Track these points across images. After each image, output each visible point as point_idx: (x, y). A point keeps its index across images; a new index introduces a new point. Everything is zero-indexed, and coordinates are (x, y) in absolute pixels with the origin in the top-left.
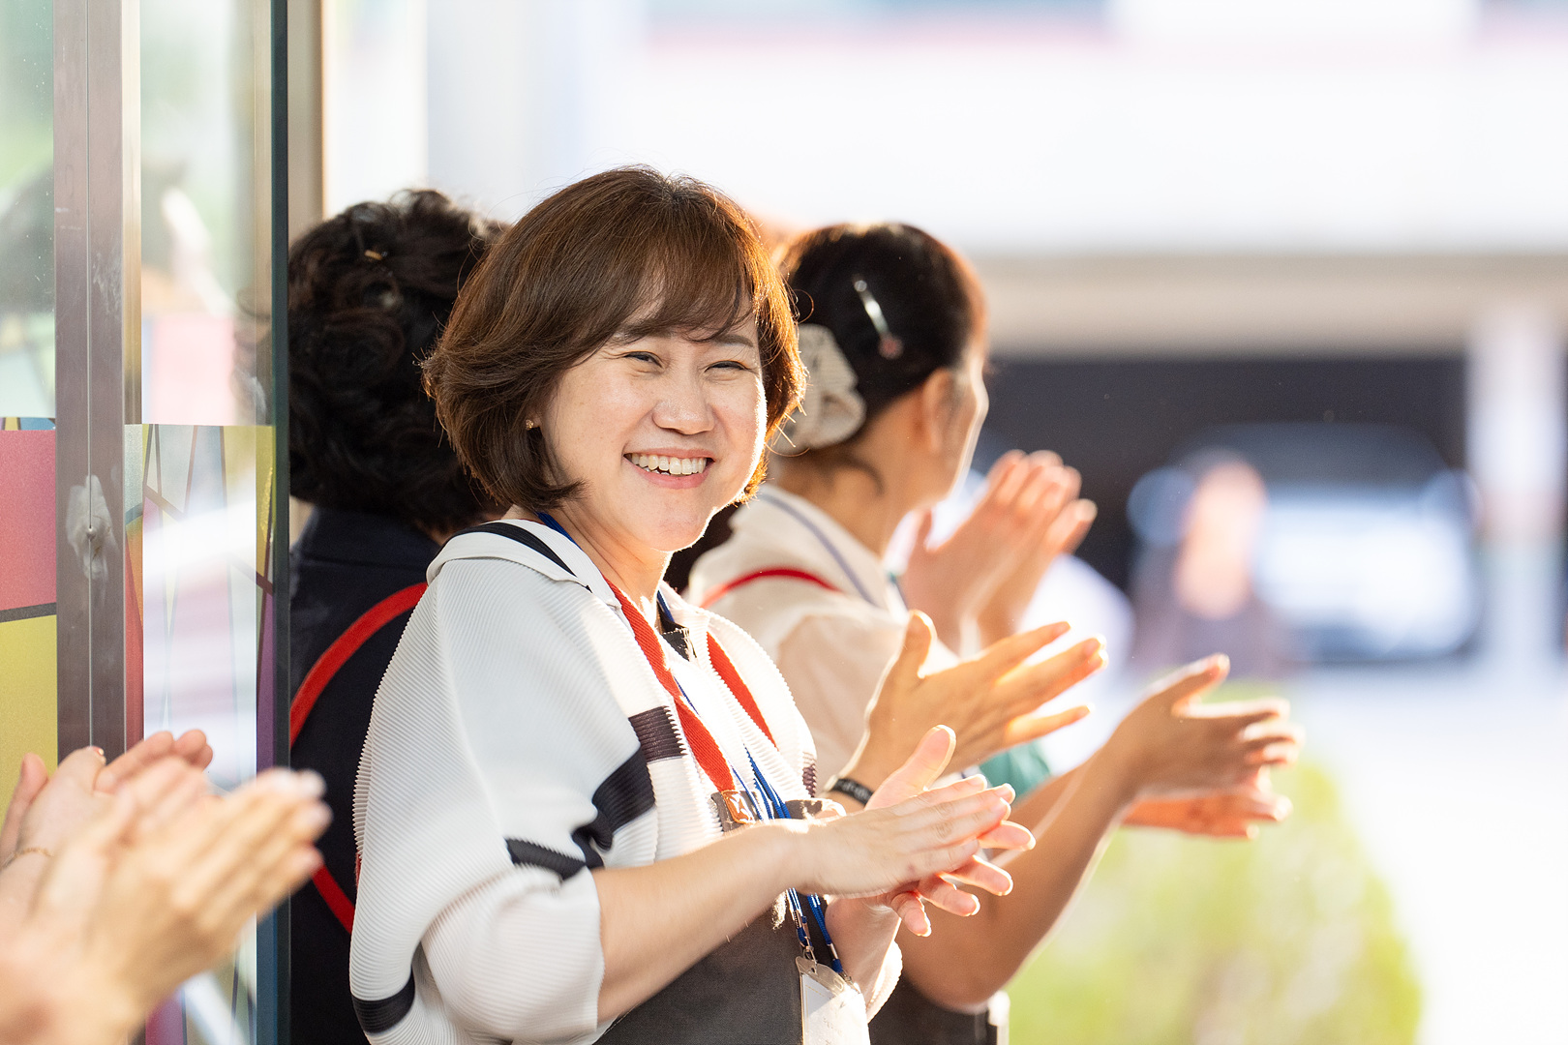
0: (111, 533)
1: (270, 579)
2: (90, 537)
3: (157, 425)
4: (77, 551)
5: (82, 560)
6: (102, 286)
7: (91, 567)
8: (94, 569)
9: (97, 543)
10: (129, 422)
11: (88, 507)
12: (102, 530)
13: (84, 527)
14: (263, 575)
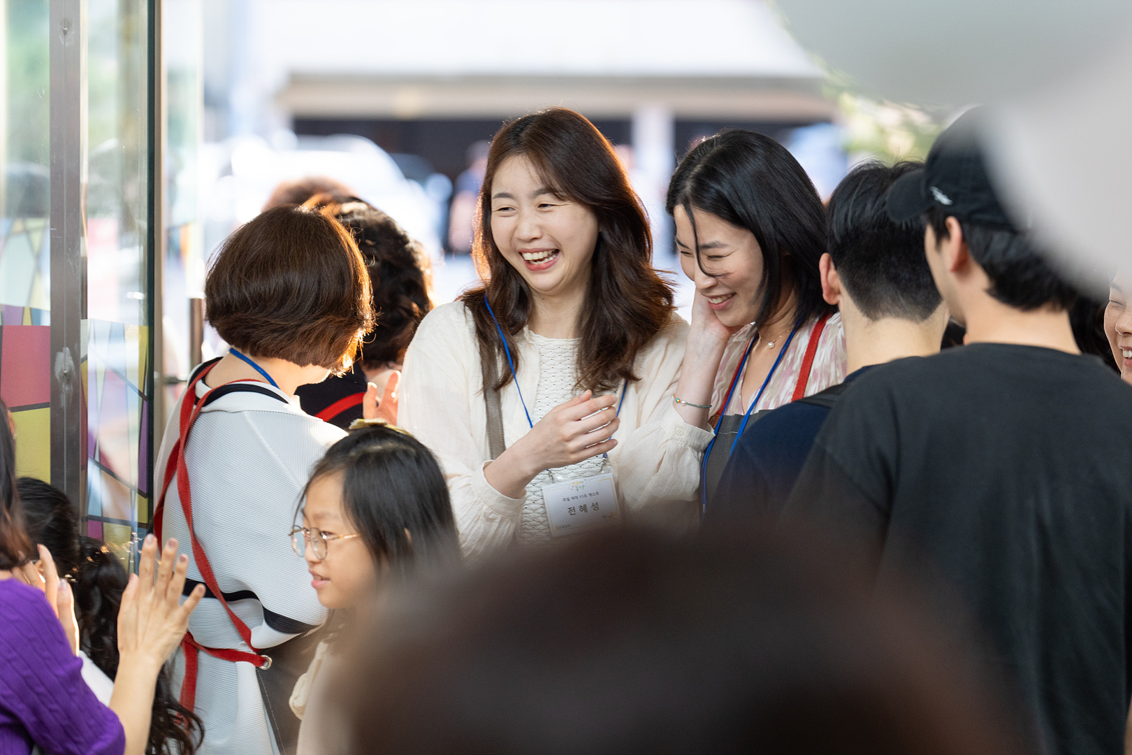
0: (74, 373)
1: (146, 394)
2: (65, 374)
3: (94, 320)
4: (59, 381)
5: (61, 385)
6: (71, 263)
7: (66, 388)
8: (67, 389)
9: (68, 377)
10: (83, 319)
11: (64, 361)
12: (70, 371)
13: (62, 370)
14: (142, 391)
